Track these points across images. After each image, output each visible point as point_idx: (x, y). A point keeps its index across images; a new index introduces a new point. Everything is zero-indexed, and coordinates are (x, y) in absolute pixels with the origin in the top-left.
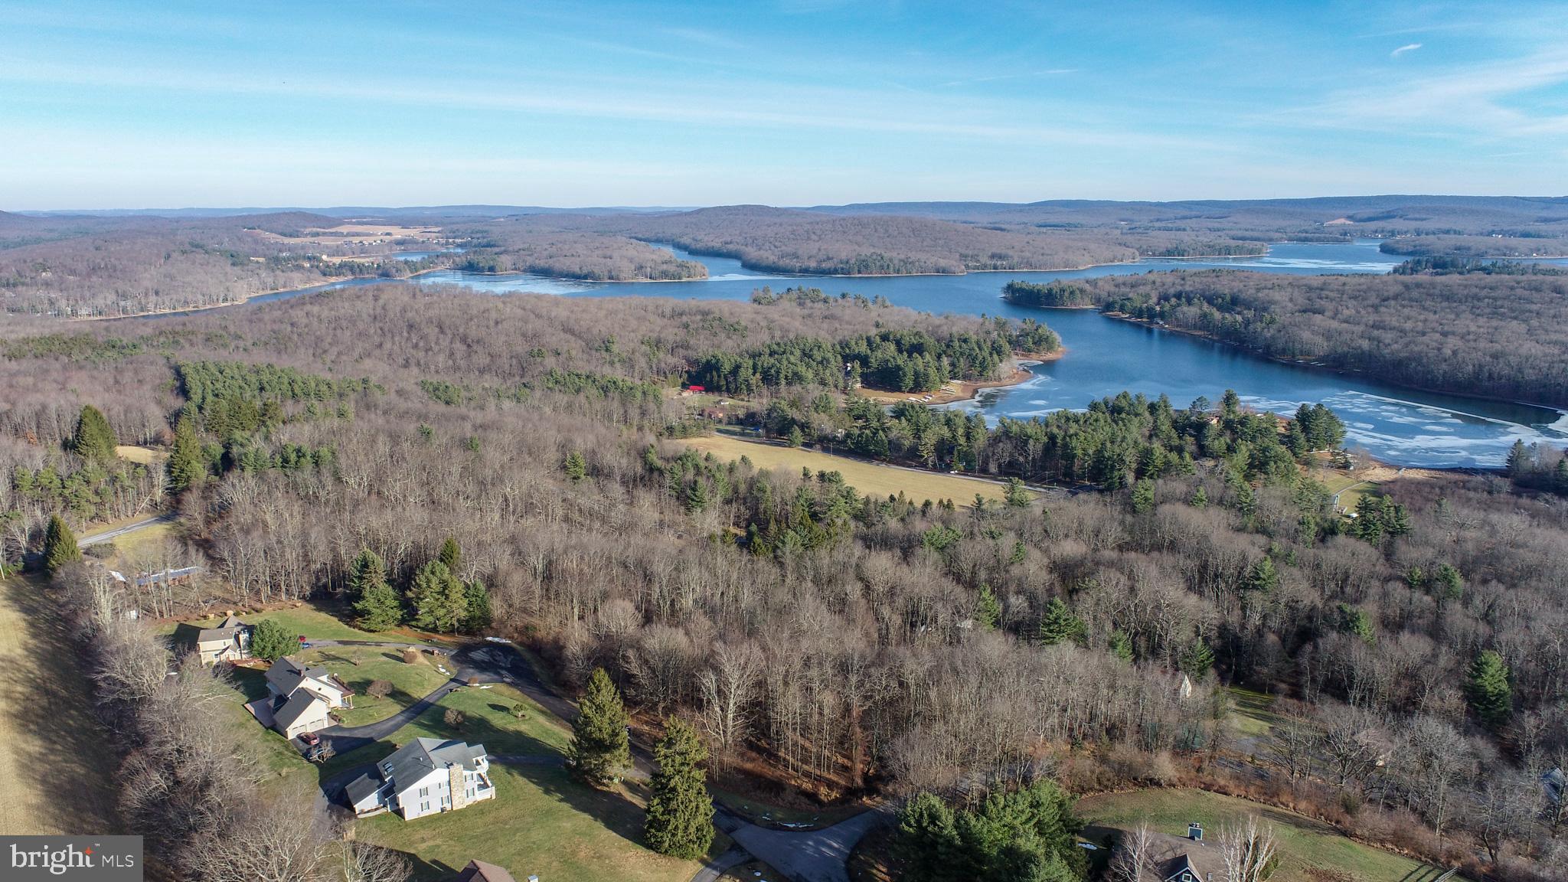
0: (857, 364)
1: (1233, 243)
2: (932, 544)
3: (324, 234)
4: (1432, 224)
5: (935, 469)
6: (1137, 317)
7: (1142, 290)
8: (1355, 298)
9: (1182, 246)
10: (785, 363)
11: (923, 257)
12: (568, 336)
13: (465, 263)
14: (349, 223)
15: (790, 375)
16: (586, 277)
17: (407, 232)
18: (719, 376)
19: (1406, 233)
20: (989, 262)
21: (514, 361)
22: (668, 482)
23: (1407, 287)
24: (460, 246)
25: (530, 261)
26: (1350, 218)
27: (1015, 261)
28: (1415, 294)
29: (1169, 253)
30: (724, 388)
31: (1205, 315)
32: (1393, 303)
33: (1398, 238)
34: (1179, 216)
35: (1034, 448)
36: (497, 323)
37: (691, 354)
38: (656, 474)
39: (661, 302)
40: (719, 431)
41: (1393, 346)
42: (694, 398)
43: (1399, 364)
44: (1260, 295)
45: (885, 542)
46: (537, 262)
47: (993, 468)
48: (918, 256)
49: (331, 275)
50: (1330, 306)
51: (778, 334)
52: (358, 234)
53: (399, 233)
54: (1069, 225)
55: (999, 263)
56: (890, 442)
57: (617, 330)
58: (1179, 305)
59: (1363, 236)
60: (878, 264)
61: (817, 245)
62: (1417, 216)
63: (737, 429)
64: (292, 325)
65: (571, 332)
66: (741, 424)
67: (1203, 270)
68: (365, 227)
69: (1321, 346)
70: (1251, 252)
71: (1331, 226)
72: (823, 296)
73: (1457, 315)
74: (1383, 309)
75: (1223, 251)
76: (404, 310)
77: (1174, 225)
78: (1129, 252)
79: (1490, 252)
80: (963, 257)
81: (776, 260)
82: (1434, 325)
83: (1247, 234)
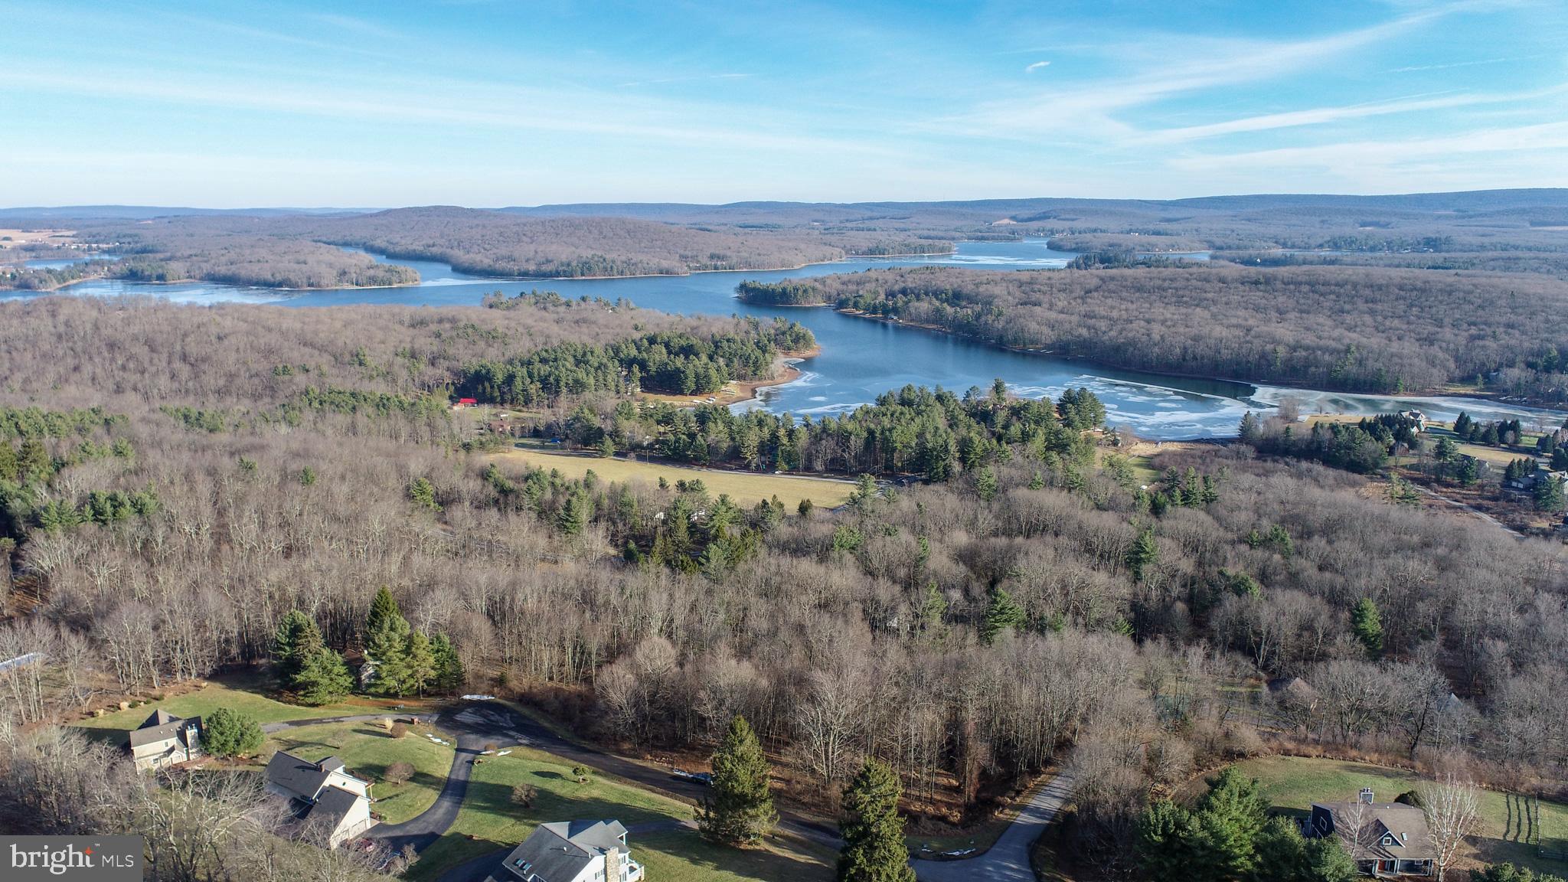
0: (634, 368)
1: (923, 242)
4: (1080, 224)
5: (758, 470)
6: (871, 313)
7: (868, 287)
8: (1064, 290)
9: (880, 245)
10: (561, 370)
11: (644, 258)
12: (311, 350)
13: (125, 271)
15: (571, 382)
16: (280, 285)
17: (31, 236)
18: (492, 387)
19: (1062, 232)
20: (709, 263)
21: (257, 381)
23: (1102, 279)
24: (109, 252)
25: (206, 268)
26: (1013, 218)
27: (734, 261)
28: (1112, 286)
29: (871, 252)
30: (499, 399)
31: (937, 310)
32: (1095, 294)
33: (1057, 236)
34: (866, 217)
35: (856, 443)
39: (396, 310)
40: (517, 445)
41: (1111, 335)
42: (467, 411)
43: (1117, 349)
44: (982, 289)
46: (217, 269)
47: (819, 466)
48: (640, 258)
50: (1045, 299)
51: (541, 340)
54: (767, 226)
55: (719, 263)
56: (709, 446)
57: (363, 341)
58: (908, 299)
59: (1028, 235)
60: (601, 265)
61: (532, 247)
62: (1067, 216)
63: (535, 441)
65: (312, 345)
66: (537, 436)
67: (915, 267)
69: (1048, 335)
70: (942, 250)
71: (999, 226)
72: (564, 300)
73: (1151, 305)
74: (1089, 300)
75: (917, 250)
76: (96, 327)
77: (864, 226)
78: (836, 251)
79: (1138, 248)
80: (684, 258)
81: (492, 263)
82: (1135, 313)
83: (932, 233)
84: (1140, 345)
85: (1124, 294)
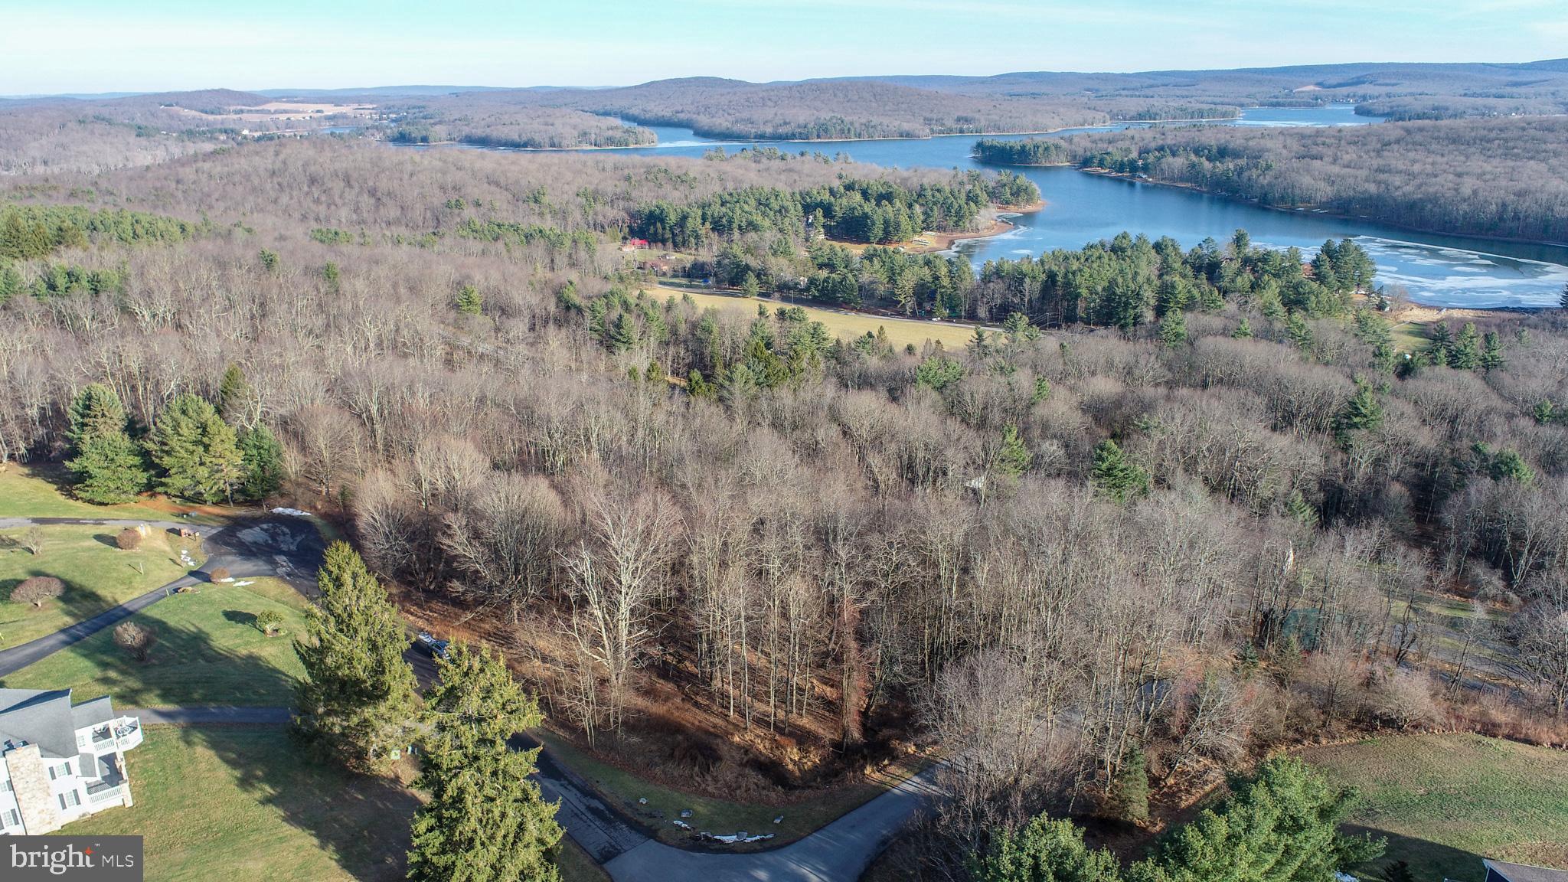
0: (819, 213)
1: (1205, 107)
2: (928, 382)
3: (249, 111)
4: (1402, 88)
5: (914, 316)
6: (1118, 172)
7: (1121, 145)
8: (1355, 143)
9: (1154, 110)
10: (738, 211)
11: (886, 121)
12: (493, 188)
13: (396, 134)
14: (275, 102)
15: (744, 224)
16: (525, 145)
17: (339, 109)
18: (664, 228)
19: (1377, 96)
20: (954, 126)
21: (429, 214)
22: (588, 321)
23: (1408, 131)
24: (394, 120)
25: (466, 131)
26: (1319, 84)
27: (982, 124)
28: (1418, 137)
29: (1140, 116)
30: (670, 241)
31: (1193, 166)
32: (1395, 147)
33: (1370, 101)
35: (1032, 288)
36: (411, 175)
37: (634, 207)
38: (573, 312)
40: (661, 283)
41: (1403, 188)
42: (634, 251)
43: (1412, 206)
44: (1251, 143)
45: (865, 382)
46: (474, 131)
47: (982, 312)
48: (881, 121)
50: (1328, 152)
51: (730, 185)
52: (285, 112)
53: (329, 110)
54: (1034, 93)
55: (965, 126)
56: (861, 288)
57: (550, 182)
58: (1163, 156)
59: (1335, 101)
60: (838, 128)
61: (773, 111)
62: (1387, 81)
63: (684, 281)
64: (178, 182)
65: (497, 184)
66: (689, 276)
68: (294, 105)
69: (1324, 191)
70: (1226, 115)
71: (1301, 92)
72: (780, 154)
73: (1467, 157)
74: (1386, 153)
75: (1198, 113)
76: (305, 165)
77: (1143, 93)
78: (1099, 115)
79: (1470, 111)
80: (928, 121)
81: (730, 126)
82: (1445, 167)
83: (1218, 100)
84: (1442, 201)
85: (1434, 147)
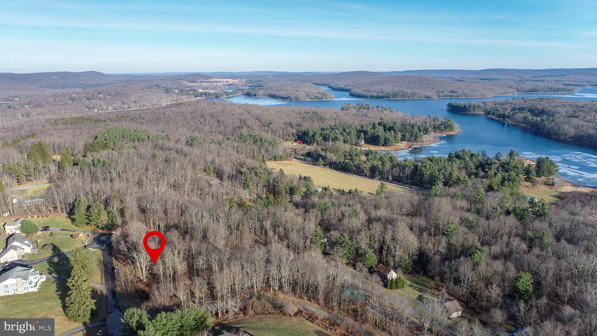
0: (362, 134)
1: (563, 87)
3: (205, 82)
6: (499, 118)
7: (504, 107)
9: (538, 88)
10: (334, 133)
11: (420, 91)
13: (246, 93)
14: (215, 78)
15: (334, 138)
16: (287, 98)
17: (235, 81)
18: (308, 137)
20: (448, 94)
21: (232, 130)
24: (249, 86)
25: (269, 92)
27: (459, 94)
30: (309, 142)
31: (526, 117)
35: (408, 171)
37: (300, 129)
39: (303, 108)
42: (297, 145)
44: (554, 109)
46: (272, 92)
47: (390, 178)
49: (198, 97)
50: (582, 115)
51: (338, 122)
52: (216, 82)
53: (231, 81)
55: (453, 94)
56: (354, 166)
58: (518, 113)
60: (401, 94)
61: (379, 87)
64: (164, 114)
66: (305, 156)
67: (536, 98)
68: (220, 79)
69: (572, 132)
75: (556, 90)
77: (540, 79)
78: (513, 90)
